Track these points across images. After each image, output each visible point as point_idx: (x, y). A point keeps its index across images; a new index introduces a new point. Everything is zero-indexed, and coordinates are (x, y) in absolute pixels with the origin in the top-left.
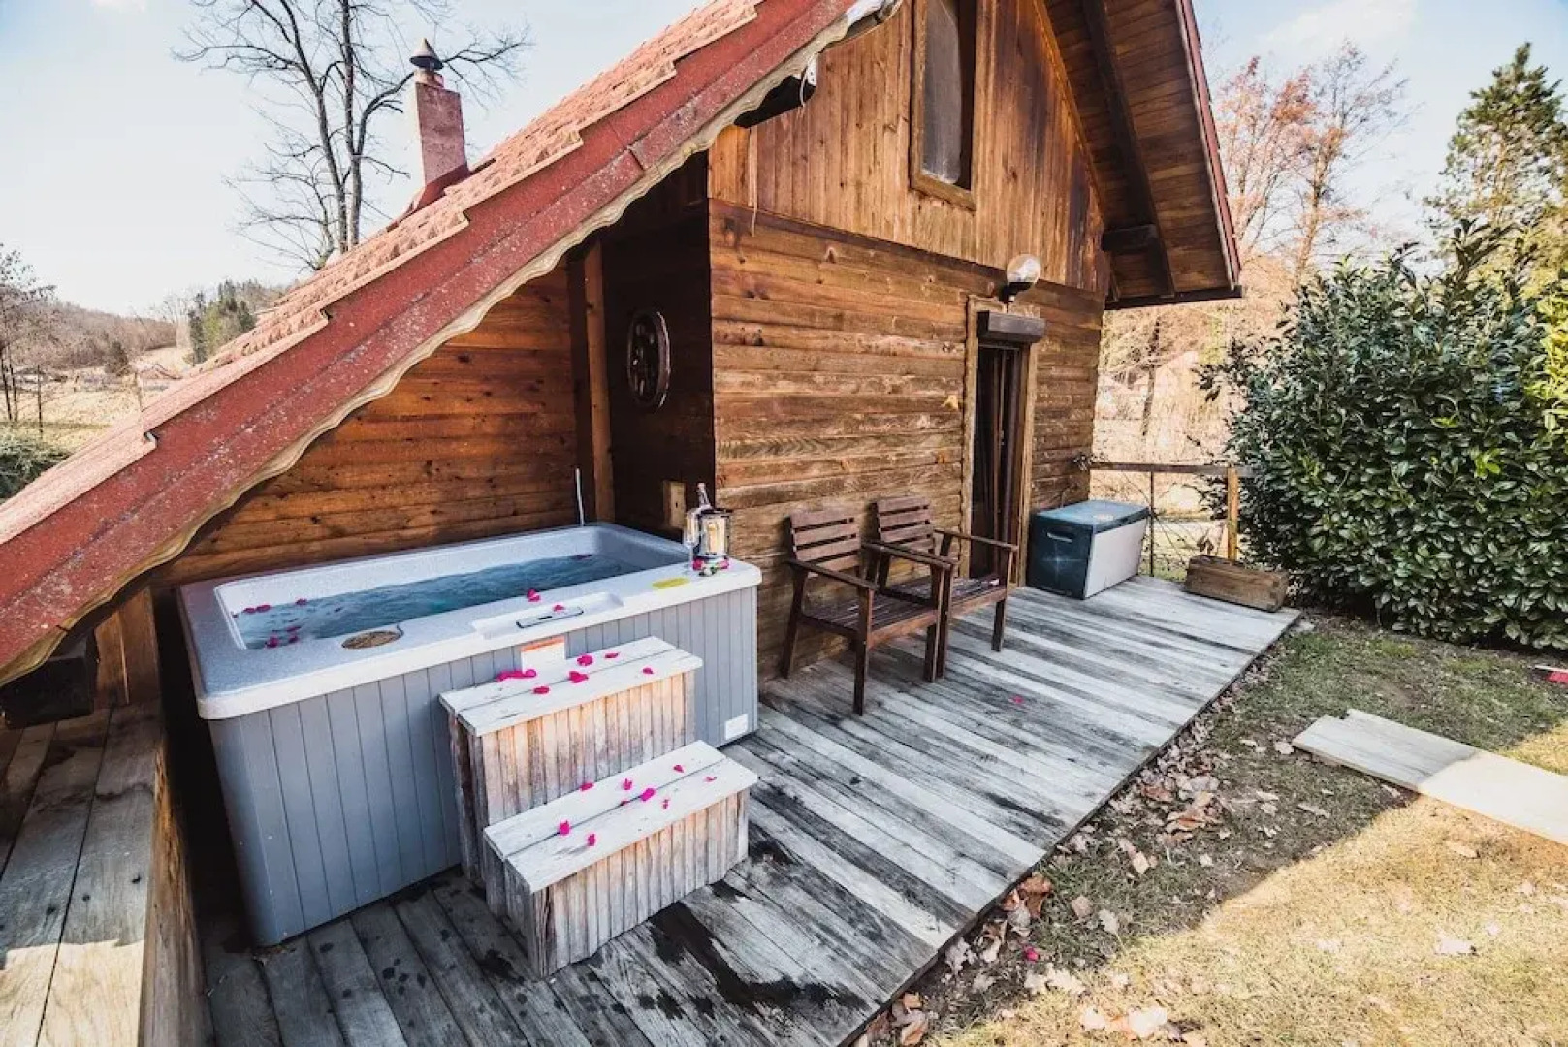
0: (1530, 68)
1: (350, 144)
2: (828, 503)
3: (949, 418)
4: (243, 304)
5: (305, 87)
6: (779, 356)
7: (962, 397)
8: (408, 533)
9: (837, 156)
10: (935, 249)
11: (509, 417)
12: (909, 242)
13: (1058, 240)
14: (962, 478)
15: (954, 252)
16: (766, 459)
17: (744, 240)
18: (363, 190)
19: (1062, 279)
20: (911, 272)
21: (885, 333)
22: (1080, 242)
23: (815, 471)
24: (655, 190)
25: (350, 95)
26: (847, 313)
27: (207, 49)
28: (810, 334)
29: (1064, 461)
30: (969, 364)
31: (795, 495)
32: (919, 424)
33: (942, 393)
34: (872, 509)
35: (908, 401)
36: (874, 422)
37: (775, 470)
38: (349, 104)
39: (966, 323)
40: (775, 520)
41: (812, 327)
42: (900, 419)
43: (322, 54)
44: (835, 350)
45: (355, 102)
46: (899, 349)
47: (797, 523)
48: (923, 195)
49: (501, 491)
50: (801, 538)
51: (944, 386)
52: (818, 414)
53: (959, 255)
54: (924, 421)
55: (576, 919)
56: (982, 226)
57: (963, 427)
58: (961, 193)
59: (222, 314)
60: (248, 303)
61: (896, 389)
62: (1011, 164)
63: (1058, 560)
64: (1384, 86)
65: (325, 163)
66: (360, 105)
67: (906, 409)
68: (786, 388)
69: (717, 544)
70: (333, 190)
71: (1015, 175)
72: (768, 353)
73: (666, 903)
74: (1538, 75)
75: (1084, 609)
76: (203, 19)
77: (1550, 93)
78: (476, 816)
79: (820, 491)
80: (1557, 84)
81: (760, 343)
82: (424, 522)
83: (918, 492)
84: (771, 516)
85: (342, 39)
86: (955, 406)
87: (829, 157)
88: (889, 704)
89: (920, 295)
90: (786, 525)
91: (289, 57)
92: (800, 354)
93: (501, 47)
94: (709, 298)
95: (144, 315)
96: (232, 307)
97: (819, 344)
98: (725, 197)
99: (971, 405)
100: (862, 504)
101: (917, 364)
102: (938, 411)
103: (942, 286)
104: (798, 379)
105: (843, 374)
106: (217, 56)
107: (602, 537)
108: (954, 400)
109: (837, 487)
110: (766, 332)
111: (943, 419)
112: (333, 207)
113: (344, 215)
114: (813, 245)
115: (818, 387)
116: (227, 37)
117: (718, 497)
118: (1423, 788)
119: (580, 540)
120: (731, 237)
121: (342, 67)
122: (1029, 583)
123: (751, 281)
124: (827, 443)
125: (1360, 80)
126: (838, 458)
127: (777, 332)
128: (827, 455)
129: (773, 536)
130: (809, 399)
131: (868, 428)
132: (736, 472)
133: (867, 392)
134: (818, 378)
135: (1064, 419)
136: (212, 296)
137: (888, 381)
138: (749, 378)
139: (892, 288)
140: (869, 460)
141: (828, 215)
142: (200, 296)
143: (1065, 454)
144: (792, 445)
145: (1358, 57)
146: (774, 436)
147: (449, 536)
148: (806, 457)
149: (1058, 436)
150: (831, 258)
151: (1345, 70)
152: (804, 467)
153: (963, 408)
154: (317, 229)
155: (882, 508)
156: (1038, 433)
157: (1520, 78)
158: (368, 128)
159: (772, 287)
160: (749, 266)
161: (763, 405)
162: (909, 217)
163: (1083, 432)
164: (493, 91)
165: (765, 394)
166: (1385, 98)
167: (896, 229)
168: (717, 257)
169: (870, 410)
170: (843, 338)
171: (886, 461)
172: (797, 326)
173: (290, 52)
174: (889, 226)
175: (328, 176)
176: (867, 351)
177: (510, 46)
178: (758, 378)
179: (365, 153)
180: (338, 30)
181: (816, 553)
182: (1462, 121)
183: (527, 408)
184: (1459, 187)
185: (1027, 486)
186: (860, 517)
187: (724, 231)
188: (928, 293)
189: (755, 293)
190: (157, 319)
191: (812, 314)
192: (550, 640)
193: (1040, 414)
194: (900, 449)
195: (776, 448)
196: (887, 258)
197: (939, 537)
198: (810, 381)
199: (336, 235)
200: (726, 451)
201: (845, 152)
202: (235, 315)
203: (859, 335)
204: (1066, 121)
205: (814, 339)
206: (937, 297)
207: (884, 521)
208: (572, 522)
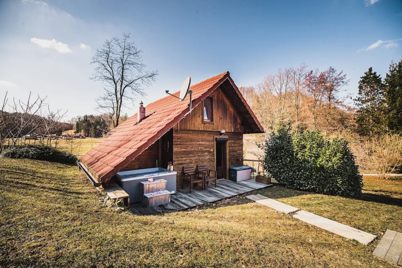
0: (373, 72)
1: (121, 94)
2: (190, 165)
3: (211, 153)
4: (89, 120)
5: (113, 83)
6: (182, 146)
7: (214, 150)
8: (135, 168)
9: (191, 121)
10: (207, 130)
11: (148, 153)
12: (203, 130)
13: (231, 125)
14: (214, 162)
15: (211, 130)
16: (180, 159)
17: (178, 132)
18: (122, 102)
19: (233, 131)
20: (204, 133)
21: (199, 142)
22: (236, 125)
23: (188, 160)
24: (163, 136)
25: (122, 85)
26: (193, 140)
27: (96, 77)
28: (187, 143)
29: (236, 159)
30: (214, 145)
31: (185, 164)
32: (205, 154)
33: (209, 149)
34: (197, 166)
35: (203, 151)
36: (198, 154)
37: (182, 160)
38: (121, 87)
39: (214, 139)
40: (182, 167)
41: (187, 142)
42: (202, 153)
43: (117, 77)
44: (191, 144)
45: (122, 86)
46: (201, 144)
47: (184, 167)
48: (205, 124)
49: (146, 163)
50: (185, 169)
51: (210, 148)
52: (189, 153)
53: (212, 130)
54: (206, 153)
55: (152, 201)
56: (216, 126)
57: (214, 154)
58: (211, 122)
59: (84, 122)
60: (90, 120)
61: (201, 149)
62: (220, 117)
63: (233, 175)
64: (340, 76)
65: (115, 96)
66: (123, 86)
67: (203, 152)
68: (183, 150)
69: (172, 169)
70: (116, 101)
71: (221, 118)
72: (181, 145)
73: (161, 204)
74: (375, 73)
75: (236, 184)
76: (96, 72)
77: (378, 77)
78: (143, 193)
79: (188, 163)
80: (380, 75)
81: (180, 144)
82: (137, 166)
83: (205, 164)
84: (181, 166)
85: (121, 75)
86: (212, 151)
87: (190, 122)
88: (195, 192)
89: (205, 136)
90: (183, 168)
91: (111, 78)
92: (185, 145)
93: (152, 75)
94: (173, 139)
95: (67, 122)
96: (86, 120)
97: (189, 144)
98: (175, 128)
99: (215, 151)
100: (196, 165)
101: (205, 146)
102: (209, 152)
103: (209, 135)
104: (185, 149)
105: (192, 148)
106: (97, 78)
107: (159, 169)
108: (212, 150)
109: (191, 163)
110: (181, 143)
111: (210, 153)
112: (115, 105)
113: (117, 107)
114: (187, 132)
115: (188, 149)
116: (100, 75)
117: (173, 164)
118: (256, 201)
119: (157, 169)
120: (176, 132)
121: (121, 80)
122: (229, 180)
123: (179, 137)
124: (190, 157)
125: (335, 75)
126: (191, 159)
127: (182, 143)
128: (190, 158)
129: (181, 169)
130: (187, 151)
131: (197, 155)
132: (176, 160)
133: (196, 149)
134: (188, 148)
135: (236, 152)
136: (82, 118)
137: (200, 148)
138: (178, 149)
139: (200, 136)
140: (197, 159)
141: (190, 128)
142: (80, 118)
143: (236, 158)
144: (184, 157)
145: (334, 70)
146: (182, 156)
147: (140, 168)
148: (186, 159)
149: (235, 155)
150: (190, 133)
151: (331, 73)
152: (186, 160)
153: (214, 151)
154: (112, 109)
155: (198, 166)
156: (230, 155)
157: (371, 74)
158: (125, 90)
159: (181, 138)
160: (178, 135)
161: (180, 152)
162: (202, 126)
163: (241, 155)
164: (149, 83)
165: (181, 150)
166: (341, 78)
167: (200, 128)
168: (174, 135)
169: (197, 152)
170: (192, 143)
171: (199, 159)
172: (185, 142)
173: (111, 77)
174: (199, 128)
175: (115, 99)
176: (196, 144)
177: (153, 75)
178: (179, 149)
179: (123, 95)
180: (121, 73)
181: (187, 172)
182: (360, 83)
183: (151, 152)
184: (362, 97)
185: (228, 163)
186: (195, 167)
187: (175, 132)
188: (206, 136)
189: (179, 138)
190: (69, 123)
191: (187, 140)
192: (151, 178)
193: (229, 152)
194: (202, 158)
195: (182, 157)
196: (199, 132)
197: (209, 171)
198: (187, 149)
199: (115, 111)
200: (175, 158)
201: (192, 121)
202: (87, 122)
203: (195, 142)
204: (231, 109)
205: (188, 143)
206: (208, 136)
207: (199, 168)
208: (156, 167)
